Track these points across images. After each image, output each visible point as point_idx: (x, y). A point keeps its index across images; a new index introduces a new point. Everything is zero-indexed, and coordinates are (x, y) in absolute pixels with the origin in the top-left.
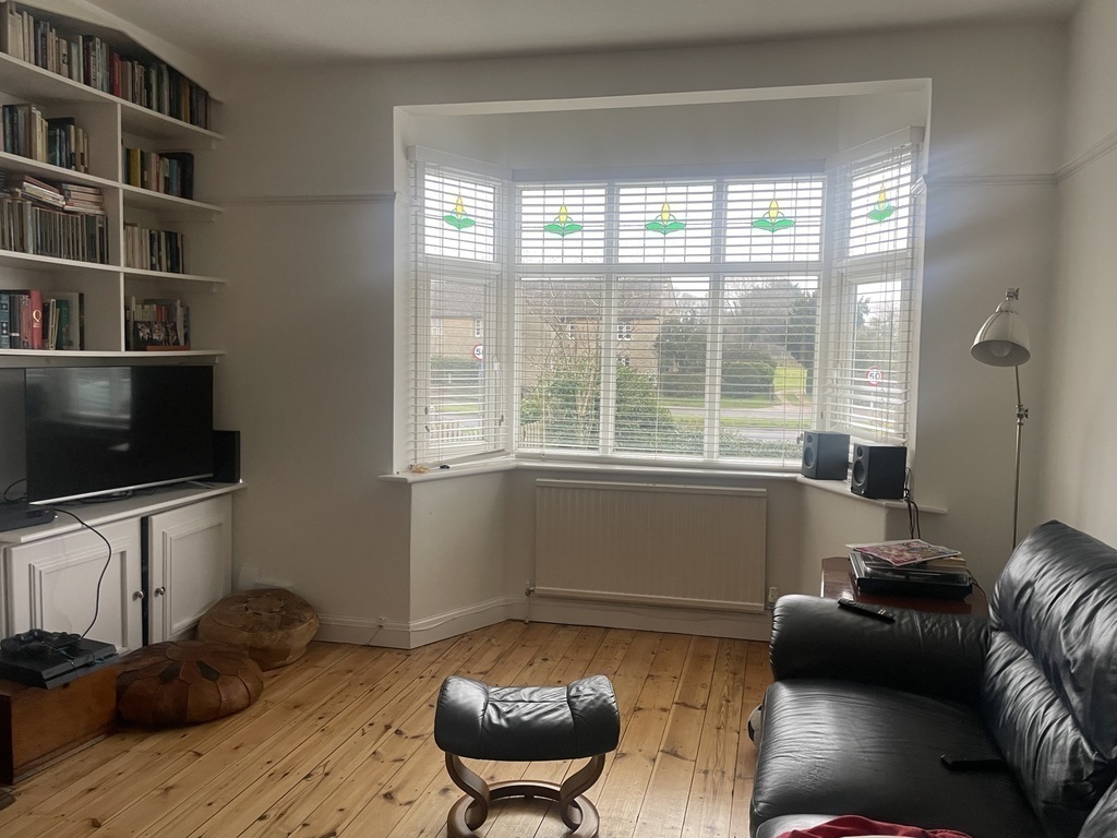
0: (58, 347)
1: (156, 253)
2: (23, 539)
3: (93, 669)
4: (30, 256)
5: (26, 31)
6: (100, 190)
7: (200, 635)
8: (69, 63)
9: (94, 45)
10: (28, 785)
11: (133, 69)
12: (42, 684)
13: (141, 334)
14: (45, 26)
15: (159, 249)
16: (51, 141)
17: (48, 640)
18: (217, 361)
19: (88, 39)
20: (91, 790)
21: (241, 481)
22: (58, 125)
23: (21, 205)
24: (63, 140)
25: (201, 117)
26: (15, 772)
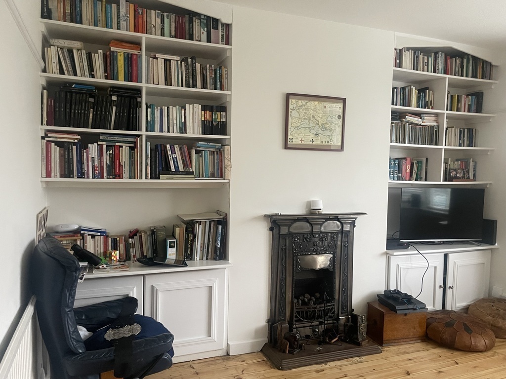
0: (416, 180)
1: (462, 139)
2: (395, 254)
3: (415, 311)
4: (407, 145)
5: (410, 57)
6: (437, 115)
7: (469, 312)
8: (428, 66)
9: (439, 55)
10: (388, 349)
11: (456, 60)
12: (395, 311)
13: (451, 174)
14: (418, 53)
15: (464, 137)
16: (419, 98)
17: (400, 295)
18: (488, 186)
19: (436, 53)
20: (410, 360)
21: (496, 244)
22: (422, 91)
23: (404, 125)
24: (423, 96)
25: (488, 74)
26: (384, 342)
